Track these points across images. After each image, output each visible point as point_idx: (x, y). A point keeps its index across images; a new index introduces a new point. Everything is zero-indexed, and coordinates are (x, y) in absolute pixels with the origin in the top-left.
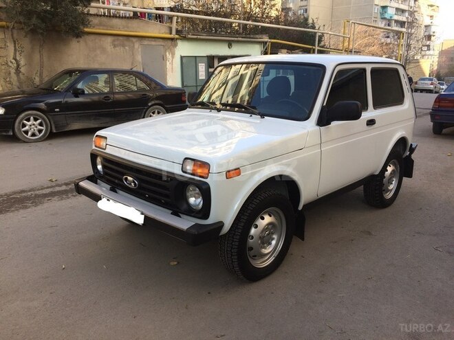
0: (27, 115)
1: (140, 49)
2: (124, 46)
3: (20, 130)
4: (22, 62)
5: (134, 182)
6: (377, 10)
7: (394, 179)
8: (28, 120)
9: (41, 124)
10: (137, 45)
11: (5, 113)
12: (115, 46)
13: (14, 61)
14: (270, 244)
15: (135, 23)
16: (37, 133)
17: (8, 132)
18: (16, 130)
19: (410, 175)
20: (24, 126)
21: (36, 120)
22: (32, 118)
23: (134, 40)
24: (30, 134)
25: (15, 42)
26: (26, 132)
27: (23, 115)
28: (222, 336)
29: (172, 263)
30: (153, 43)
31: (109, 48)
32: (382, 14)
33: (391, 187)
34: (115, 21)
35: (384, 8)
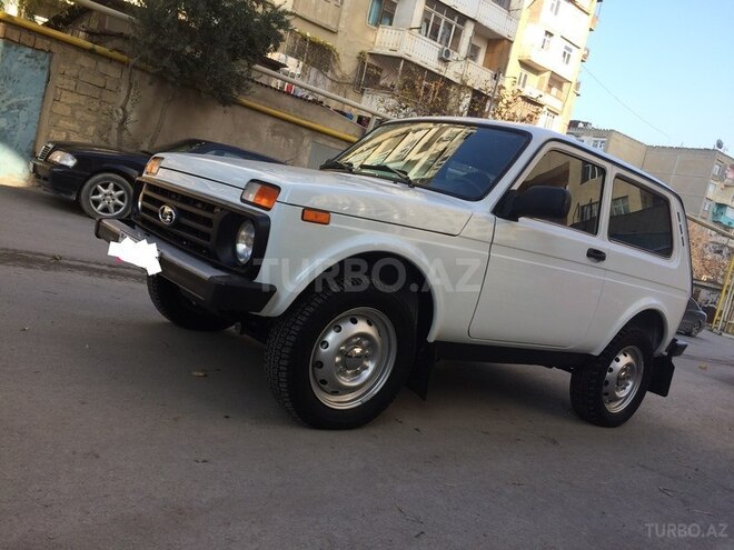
0: (105, 179)
1: (309, 148)
2: (287, 137)
3: (88, 197)
4: (132, 117)
5: (171, 214)
6: (708, 207)
7: (631, 383)
8: (105, 186)
9: (121, 198)
10: (306, 141)
11: (75, 167)
12: (274, 134)
13: (121, 111)
14: (357, 374)
15: (314, 110)
16: (112, 209)
17: (71, 194)
18: (83, 195)
19: (663, 391)
20: (97, 192)
21: (116, 188)
22: (112, 184)
23: (305, 132)
24: (100, 206)
25: (131, 84)
26: (96, 203)
27: (100, 176)
28: (205, 461)
29: (196, 373)
30: (332, 145)
31: (265, 133)
32: (715, 215)
33: (621, 394)
34: (286, 99)
35: (721, 206)
